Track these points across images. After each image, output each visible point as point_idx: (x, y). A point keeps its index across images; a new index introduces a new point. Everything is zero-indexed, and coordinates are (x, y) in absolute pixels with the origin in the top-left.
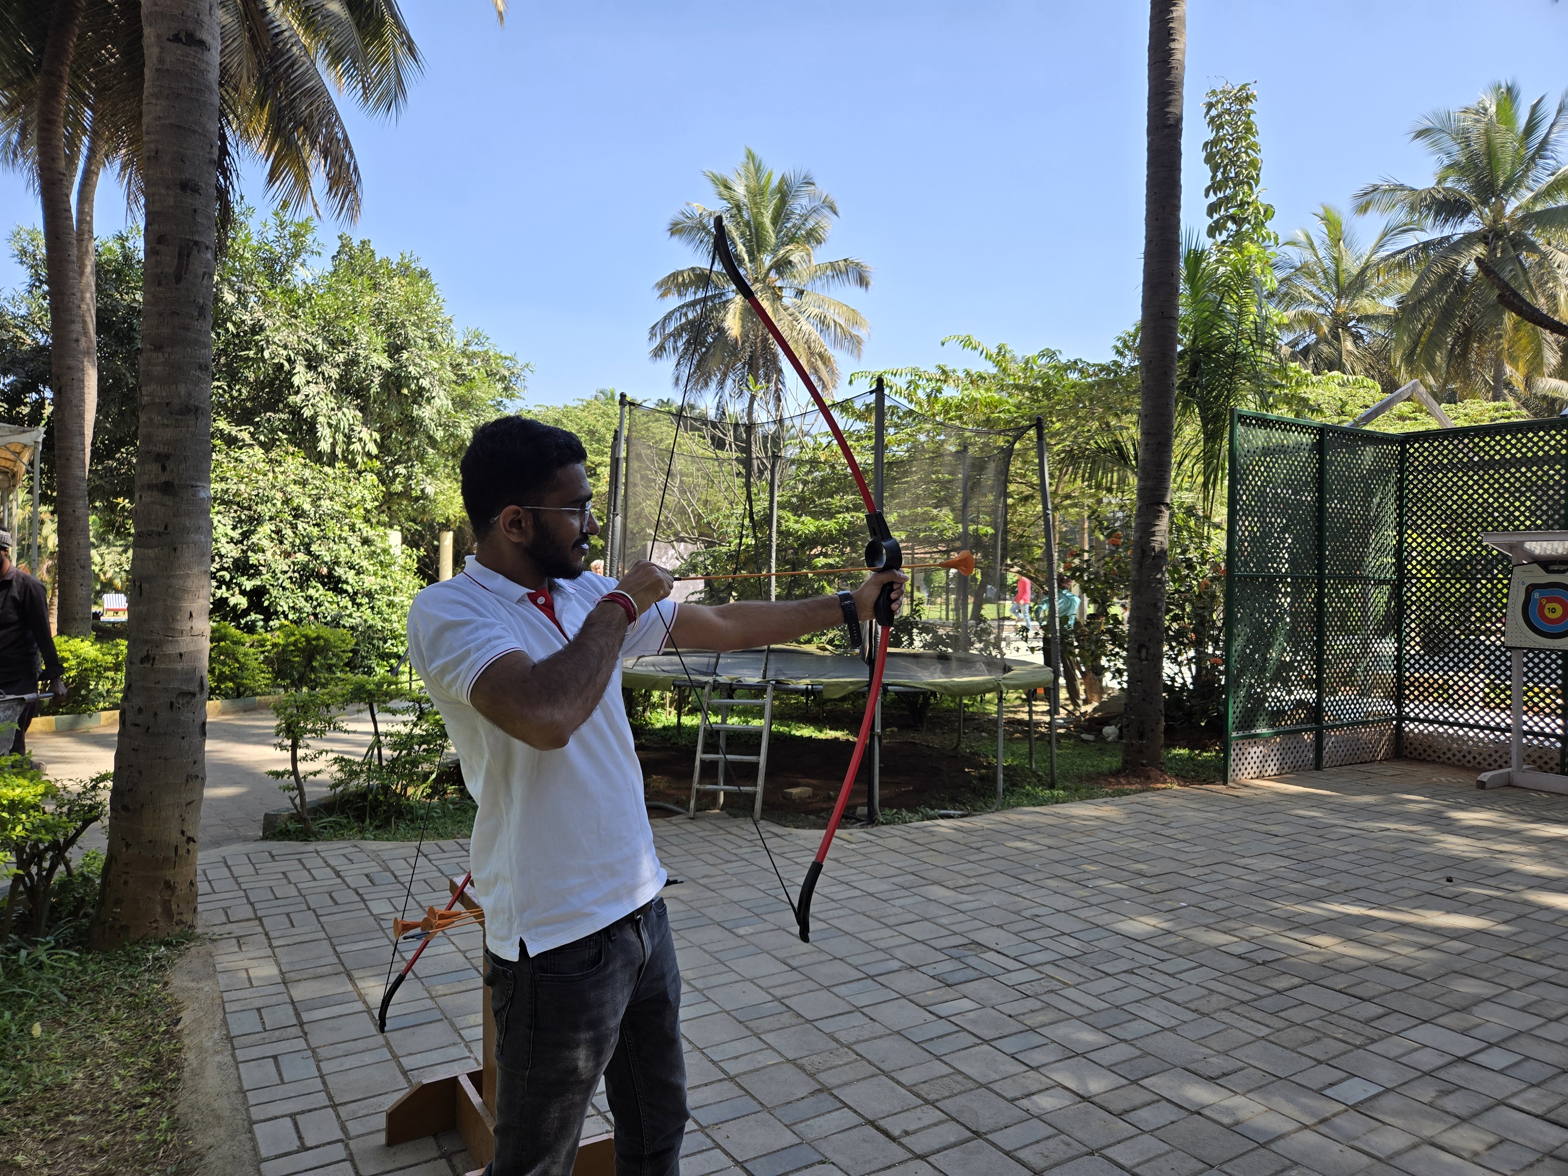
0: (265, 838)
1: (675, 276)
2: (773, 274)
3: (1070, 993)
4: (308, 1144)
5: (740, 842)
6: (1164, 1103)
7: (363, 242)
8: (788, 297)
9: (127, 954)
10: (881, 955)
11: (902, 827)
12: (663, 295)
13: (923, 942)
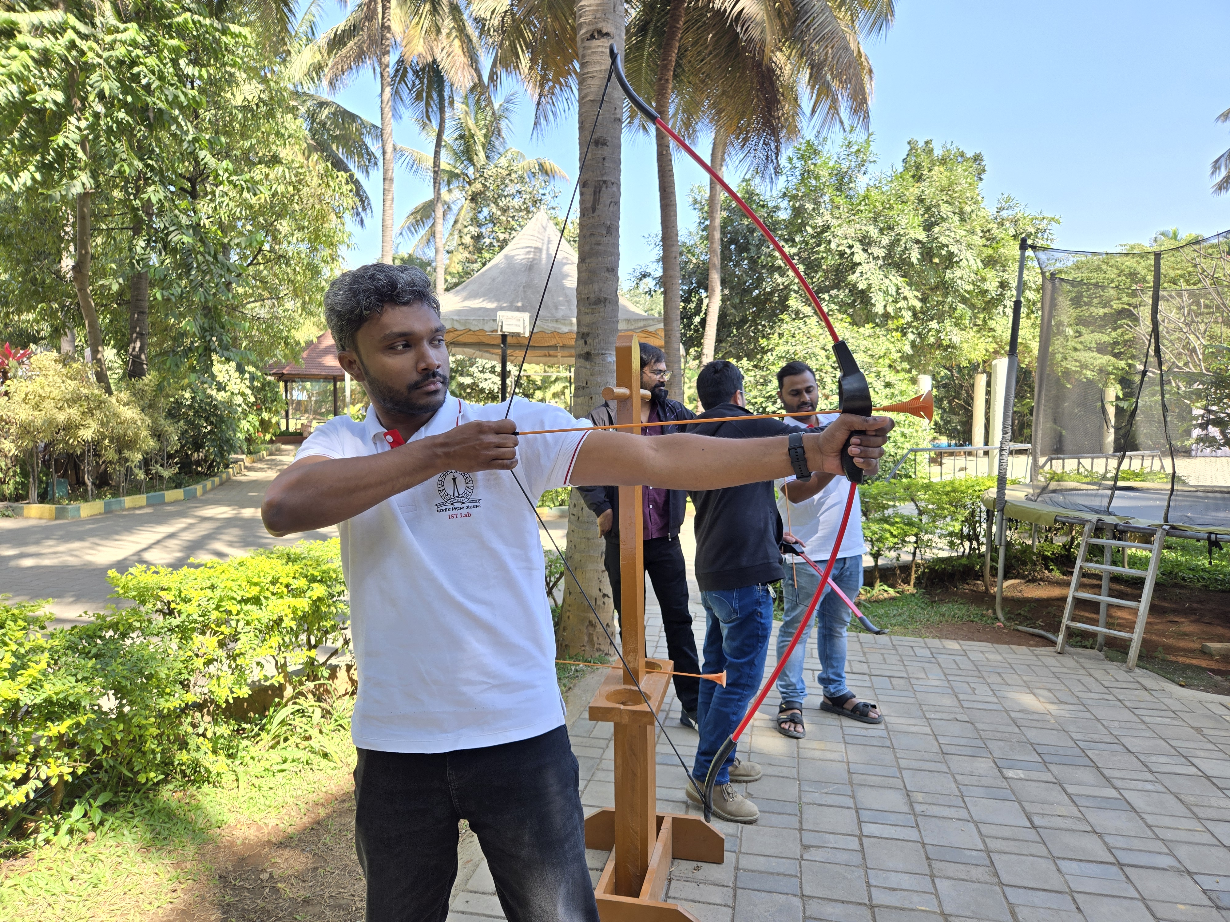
7: (927, 143)
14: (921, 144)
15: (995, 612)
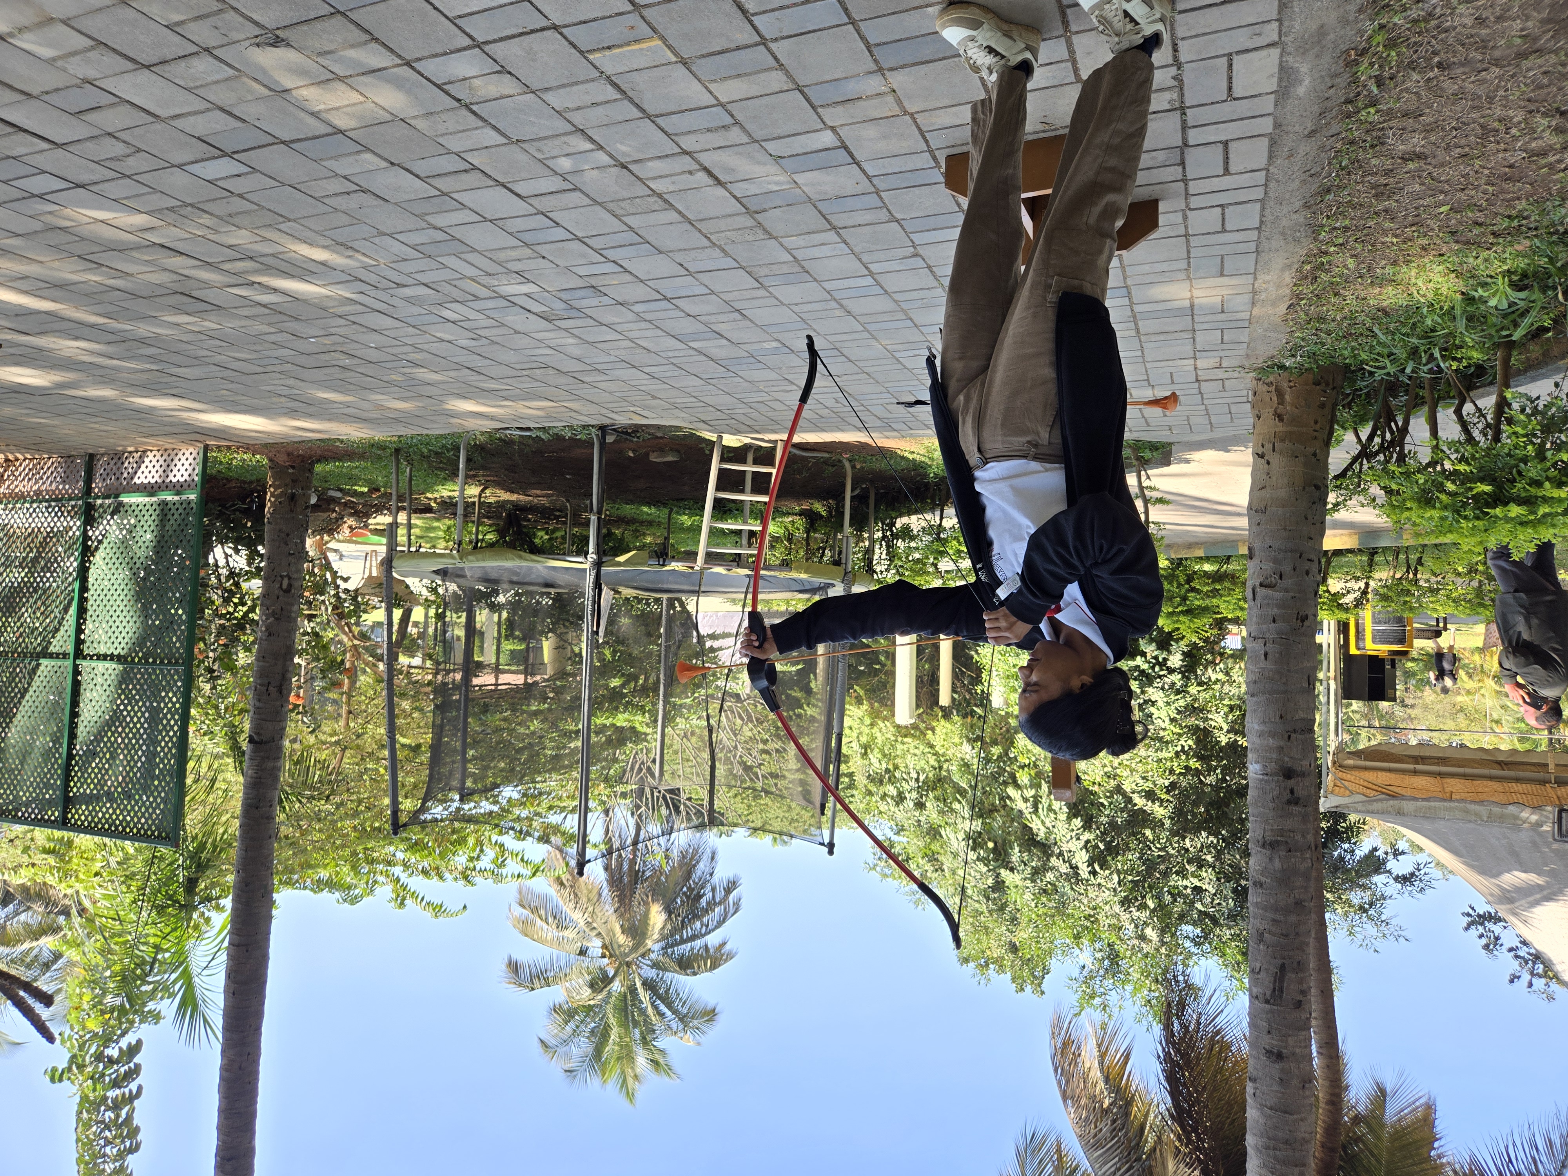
0: (1170, 444)
1: (714, 967)
2: (611, 973)
3: (471, 272)
4: (1219, 209)
5: (742, 418)
6: (422, 175)
7: (1022, 989)
8: (595, 946)
9: (1316, 362)
10: (648, 316)
11: (575, 423)
12: (723, 944)
13: (602, 324)
14: (1028, 988)
15: (853, 467)
